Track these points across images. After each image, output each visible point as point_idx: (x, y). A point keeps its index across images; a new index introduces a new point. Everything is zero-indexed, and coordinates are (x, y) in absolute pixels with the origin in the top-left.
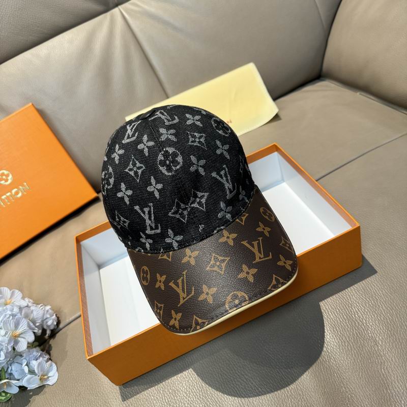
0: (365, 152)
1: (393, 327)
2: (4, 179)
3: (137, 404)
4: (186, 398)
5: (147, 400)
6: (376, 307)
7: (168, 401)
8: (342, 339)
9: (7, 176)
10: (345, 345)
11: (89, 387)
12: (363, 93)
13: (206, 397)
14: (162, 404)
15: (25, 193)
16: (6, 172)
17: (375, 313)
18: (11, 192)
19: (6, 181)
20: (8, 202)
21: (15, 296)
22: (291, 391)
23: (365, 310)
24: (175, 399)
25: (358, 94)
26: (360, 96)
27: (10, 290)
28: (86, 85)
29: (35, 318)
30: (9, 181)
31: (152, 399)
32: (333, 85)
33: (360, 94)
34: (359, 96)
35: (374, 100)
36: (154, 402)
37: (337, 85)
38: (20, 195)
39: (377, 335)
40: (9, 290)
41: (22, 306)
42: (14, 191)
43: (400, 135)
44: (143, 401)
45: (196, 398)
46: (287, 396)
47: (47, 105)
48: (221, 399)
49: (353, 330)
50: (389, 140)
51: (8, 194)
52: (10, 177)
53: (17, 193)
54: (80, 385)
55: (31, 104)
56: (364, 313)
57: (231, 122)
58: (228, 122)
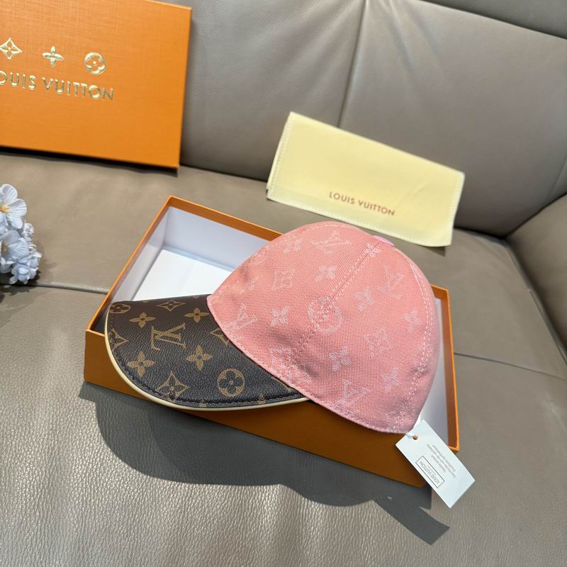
0: (494, 359)
1: (394, 562)
2: (92, 64)
3: (66, 436)
4: (125, 470)
5: (80, 439)
6: (392, 528)
7: (103, 459)
8: (335, 535)
9: (99, 64)
10: (332, 543)
11: (24, 376)
12: (535, 295)
13: (146, 486)
14: (94, 457)
15: (103, 100)
16: (101, 59)
17: (386, 534)
18: (89, 85)
19: (95, 69)
20: (77, 93)
21: (18, 208)
22: (242, 547)
23: (377, 523)
24: (111, 462)
25: (529, 290)
26: (530, 295)
27: (18, 198)
28: (265, 39)
29: (15, 250)
30: (97, 72)
31: (86, 443)
32: (510, 259)
33: (530, 292)
34: (528, 294)
35: (540, 312)
36: (87, 448)
37: (515, 264)
38: (96, 96)
39: (371, 558)
40: (16, 196)
41: (13, 224)
42: (93, 87)
43: (541, 371)
44: (75, 437)
45: (136, 478)
46: (235, 549)
47: (204, 25)
48: (162, 500)
49: (352, 535)
50: (526, 367)
51: (83, 85)
52: (103, 67)
53: (95, 92)
54: (15, 365)
55: (190, 9)
56: (375, 526)
57: (393, 214)
58: (390, 211)
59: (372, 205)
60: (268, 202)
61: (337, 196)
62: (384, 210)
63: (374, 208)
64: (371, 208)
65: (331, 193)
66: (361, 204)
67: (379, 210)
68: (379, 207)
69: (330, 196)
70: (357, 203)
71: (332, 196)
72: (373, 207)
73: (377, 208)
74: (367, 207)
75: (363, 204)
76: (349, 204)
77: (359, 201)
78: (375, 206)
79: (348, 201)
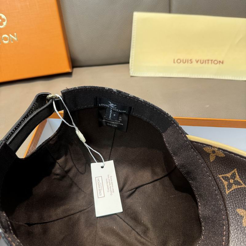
9: (3, 20)
16: (3, 16)
30: (4, 26)
42: (4, 36)
52: (5, 23)
53: (6, 39)
57: (223, 63)
58: (220, 62)
59: (205, 61)
60: (132, 78)
61: (179, 61)
62: (216, 62)
63: (208, 63)
64: (205, 63)
65: (174, 60)
66: (197, 62)
67: (211, 63)
68: (212, 60)
69: (174, 62)
70: (194, 62)
71: (176, 61)
72: (207, 61)
73: (210, 62)
74: (203, 63)
75: (199, 62)
76: (189, 65)
77: (196, 60)
78: (208, 60)
79: (188, 62)
